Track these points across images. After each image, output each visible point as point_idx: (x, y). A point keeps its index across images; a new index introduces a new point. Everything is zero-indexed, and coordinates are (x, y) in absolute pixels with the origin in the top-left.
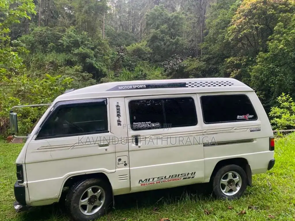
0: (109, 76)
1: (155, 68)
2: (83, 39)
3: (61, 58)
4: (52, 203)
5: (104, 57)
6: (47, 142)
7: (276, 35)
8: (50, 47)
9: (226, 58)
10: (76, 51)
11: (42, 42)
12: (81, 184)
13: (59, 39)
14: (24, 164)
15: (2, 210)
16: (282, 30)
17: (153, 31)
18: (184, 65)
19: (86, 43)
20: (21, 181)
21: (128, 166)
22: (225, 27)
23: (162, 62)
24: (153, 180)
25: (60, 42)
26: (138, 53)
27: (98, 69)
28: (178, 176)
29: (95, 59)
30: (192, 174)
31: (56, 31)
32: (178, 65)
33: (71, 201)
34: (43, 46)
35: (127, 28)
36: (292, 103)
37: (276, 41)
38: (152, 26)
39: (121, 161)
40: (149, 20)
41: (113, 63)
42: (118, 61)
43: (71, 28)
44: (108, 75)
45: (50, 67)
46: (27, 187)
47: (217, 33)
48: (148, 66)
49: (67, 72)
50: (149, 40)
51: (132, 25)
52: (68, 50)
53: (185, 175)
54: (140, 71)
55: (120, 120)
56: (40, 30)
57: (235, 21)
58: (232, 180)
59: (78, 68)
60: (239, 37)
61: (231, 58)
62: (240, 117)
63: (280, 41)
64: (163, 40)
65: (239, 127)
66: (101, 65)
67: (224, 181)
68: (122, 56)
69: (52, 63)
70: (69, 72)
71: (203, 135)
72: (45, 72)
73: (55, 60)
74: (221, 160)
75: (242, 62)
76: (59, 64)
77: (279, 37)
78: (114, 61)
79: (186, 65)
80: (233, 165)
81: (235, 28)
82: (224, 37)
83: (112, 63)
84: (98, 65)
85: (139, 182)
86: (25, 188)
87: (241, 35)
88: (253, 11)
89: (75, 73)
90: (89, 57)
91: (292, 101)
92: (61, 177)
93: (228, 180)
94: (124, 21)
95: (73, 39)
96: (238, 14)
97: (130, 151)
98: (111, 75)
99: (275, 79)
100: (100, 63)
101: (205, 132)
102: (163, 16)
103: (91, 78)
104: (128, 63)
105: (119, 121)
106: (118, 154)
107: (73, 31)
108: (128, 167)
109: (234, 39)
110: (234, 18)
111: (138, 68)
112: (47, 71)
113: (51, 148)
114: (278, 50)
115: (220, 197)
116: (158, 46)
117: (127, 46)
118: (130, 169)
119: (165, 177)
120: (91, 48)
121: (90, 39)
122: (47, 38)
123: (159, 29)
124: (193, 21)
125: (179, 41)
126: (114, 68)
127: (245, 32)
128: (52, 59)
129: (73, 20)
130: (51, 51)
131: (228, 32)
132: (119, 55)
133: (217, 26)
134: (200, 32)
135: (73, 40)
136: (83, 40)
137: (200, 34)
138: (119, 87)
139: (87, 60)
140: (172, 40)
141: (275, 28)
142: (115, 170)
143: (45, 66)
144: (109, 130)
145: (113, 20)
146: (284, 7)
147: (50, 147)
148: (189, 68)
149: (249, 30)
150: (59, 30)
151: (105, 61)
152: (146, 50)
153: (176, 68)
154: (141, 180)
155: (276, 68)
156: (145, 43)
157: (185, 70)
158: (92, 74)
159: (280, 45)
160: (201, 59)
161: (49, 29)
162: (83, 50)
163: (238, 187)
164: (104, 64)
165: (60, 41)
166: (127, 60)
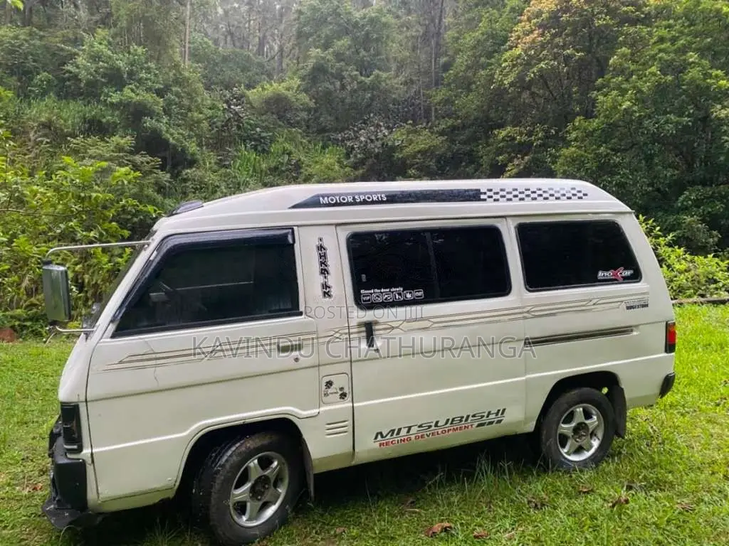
0: (205, 164)
1: (323, 148)
2: (132, 65)
3: (71, 113)
4: (157, 501)
5: (190, 114)
6: (146, 342)
7: (614, 78)
8: (39, 83)
9: (496, 129)
10: (115, 98)
11: (18, 68)
12: (233, 449)
13: (64, 64)
14: (85, 404)
15: (6, 527)
16: (626, 65)
17: (315, 52)
18: (394, 143)
19: (141, 75)
20: (75, 447)
21: (350, 399)
22: (496, 51)
23: (340, 133)
24: (408, 432)
25: (70, 72)
26: (278, 106)
27: (175, 147)
28: (466, 420)
29: (165, 119)
30: (497, 414)
31: (55, 39)
32: (380, 142)
33: (210, 494)
34: (20, 80)
35: (244, 41)
36: (661, 239)
37: (615, 93)
38: (310, 39)
39: (332, 387)
40: (305, 26)
41: (213, 132)
42: (226, 125)
43: (100, 35)
44: (201, 162)
45: (41, 137)
46: (93, 461)
47: (475, 66)
48: (304, 141)
49: (92, 151)
50: (305, 76)
51: (258, 34)
52: (90, 92)
53: (482, 417)
54: (283, 153)
55: (329, 283)
56: (11, 35)
57: (519, 38)
58: (583, 425)
59: (122, 142)
60: (527, 79)
61: (509, 128)
62: (604, 276)
63: (623, 92)
64: (342, 78)
65: (602, 298)
66: (182, 134)
67: (566, 428)
68: (236, 114)
69: (47, 125)
70: (97, 151)
71: (525, 318)
72: (28, 150)
73: (55, 117)
74: (562, 377)
75: (533, 138)
76: (66, 130)
77: (621, 83)
78: (216, 127)
79: (400, 142)
80: (586, 390)
81: (520, 55)
82: (492, 76)
83: (210, 131)
84: (173, 134)
85: (376, 438)
86: (87, 465)
87: (533, 73)
88: (562, 17)
89: (116, 154)
90: (151, 114)
91: (660, 233)
92: (181, 432)
93: (573, 424)
94: (236, 23)
95: (106, 65)
96: (525, 21)
97: (355, 361)
98: (210, 163)
99: (610, 182)
100: (181, 131)
101: (528, 312)
102: (340, 15)
103: (157, 168)
104: (252, 132)
105: (325, 286)
106: (325, 370)
107: (105, 42)
108: (349, 402)
109: (517, 82)
110: (517, 31)
111: (278, 146)
112: (33, 148)
113: (155, 358)
114: (619, 112)
115: (556, 466)
116: (328, 93)
117: (249, 87)
118: (353, 406)
119: (437, 422)
120: (156, 90)
121: (152, 65)
122: (31, 57)
123: (331, 50)
124: (414, 34)
125: (379, 82)
126: (216, 144)
127: (542, 67)
128: (47, 115)
129: (104, 13)
130: (44, 94)
131: (503, 65)
132: (229, 110)
133: (474, 47)
134: (431, 62)
135: (106, 68)
136: (134, 67)
137: (430, 67)
138: (321, 199)
139: (145, 123)
140: (363, 78)
141: (611, 61)
142: (317, 411)
143: (28, 133)
144: (302, 309)
145: (208, 19)
146: (632, 12)
147: (154, 356)
148: (408, 150)
149: (552, 62)
150: (64, 36)
151: (193, 125)
152: (297, 99)
153: (376, 148)
154: (381, 433)
155: (614, 155)
156: (296, 82)
157: (397, 154)
158: (159, 157)
159: (623, 102)
160: (435, 129)
161: (36, 34)
162: (133, 95)
163: (595, 440)
164: (191, 133)
165: (69, 67)
166: (251, 125)
